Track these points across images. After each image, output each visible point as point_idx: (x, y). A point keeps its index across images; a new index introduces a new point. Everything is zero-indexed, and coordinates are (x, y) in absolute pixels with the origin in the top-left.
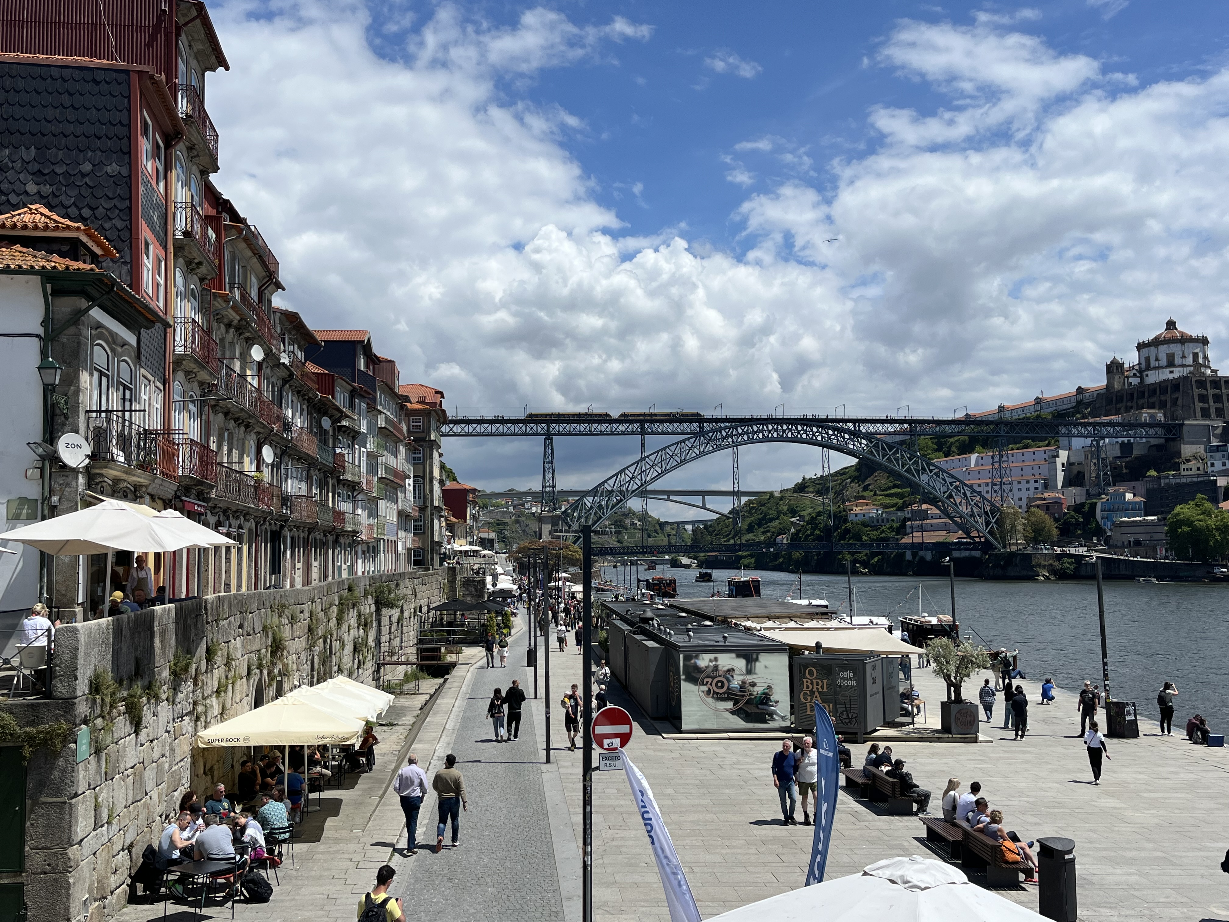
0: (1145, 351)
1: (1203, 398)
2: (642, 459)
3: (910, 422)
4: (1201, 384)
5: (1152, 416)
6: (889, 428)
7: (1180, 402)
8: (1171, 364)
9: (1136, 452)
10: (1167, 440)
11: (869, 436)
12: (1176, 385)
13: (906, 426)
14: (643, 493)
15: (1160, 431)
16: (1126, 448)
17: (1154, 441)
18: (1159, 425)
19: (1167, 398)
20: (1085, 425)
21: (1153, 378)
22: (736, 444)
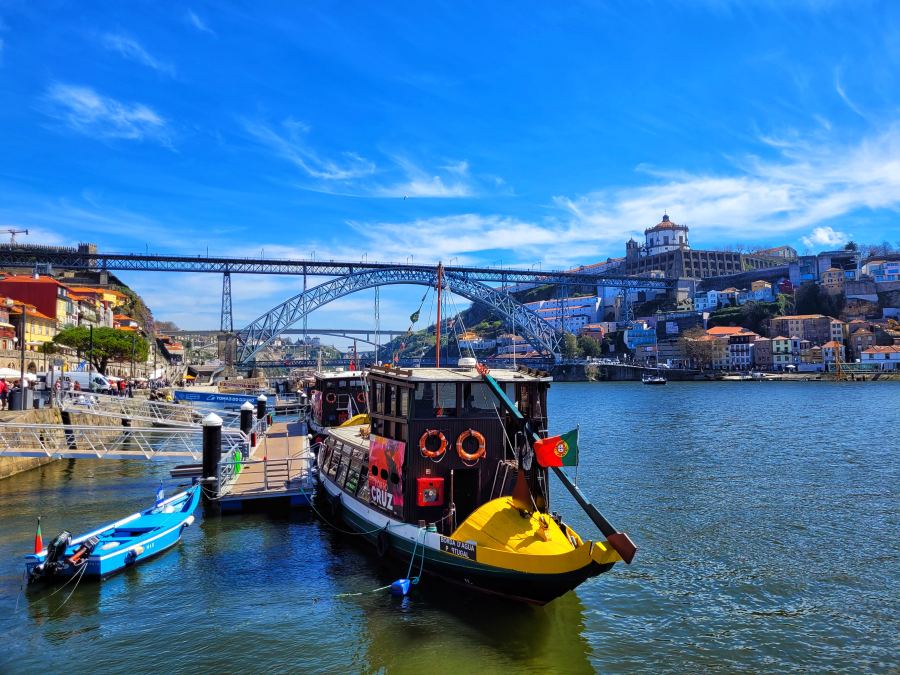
0: (650, 235)
1: (688, 265)
3: (503, 272)
5: (658, 275)
6: (488, 276)
7: (674, 267)
8: (666, 243)
10: (667, 290)
15: (663, 284)
16: (641, 295)
17: (659, 291)
18: (662, 280)
19: (666, 264)
21: (655, 252)
22: (377, 284)
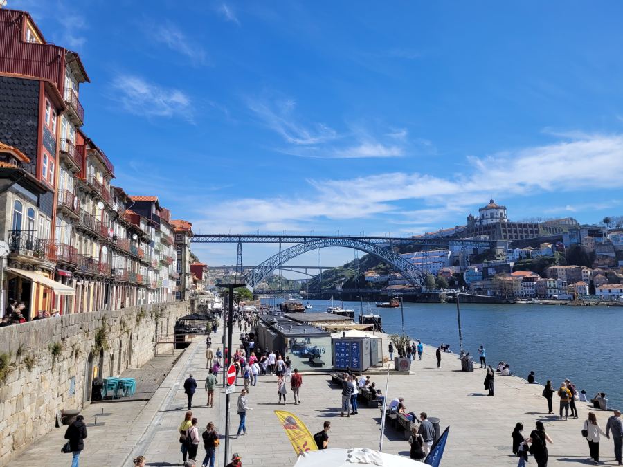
0: (482, 212)
1: (504, 231)
2: (280, 253)
3: (390, 239)
4: (504, 225)
5: (486, 238)
6: (382, 241)
7: (496, 232)
8: (492, 217)
9: (479, 253)
10: (491, 248)
11: (373, 244)
12: (494, 226)
13: (388, 240)
14: (280, 268)
15: (489, 244)
16: (475, 250)
17: (486, 248)
18: (488, 242)
19: (491, 230)
20: (459, 241)
21: (486, 222)
22: (319, 247)
